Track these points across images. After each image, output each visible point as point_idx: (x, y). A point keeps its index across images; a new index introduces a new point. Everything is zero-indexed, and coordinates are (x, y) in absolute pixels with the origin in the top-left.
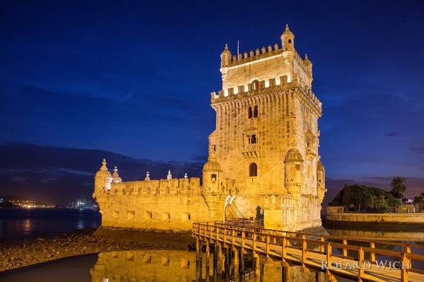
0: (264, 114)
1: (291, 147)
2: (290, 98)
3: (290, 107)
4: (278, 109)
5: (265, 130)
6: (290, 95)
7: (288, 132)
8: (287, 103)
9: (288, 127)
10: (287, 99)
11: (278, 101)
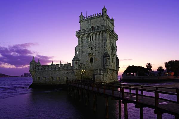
0: (95, 39)
1: (105, 52)
2: (105, 34)
3: (105, 37)
4: (101, 37)
5: (96, 45)
6: (105, 32)
7: (104, 46)
8: (104, 35)
9: (104, 44)
10: (104, 34)
11: (100, 34)
